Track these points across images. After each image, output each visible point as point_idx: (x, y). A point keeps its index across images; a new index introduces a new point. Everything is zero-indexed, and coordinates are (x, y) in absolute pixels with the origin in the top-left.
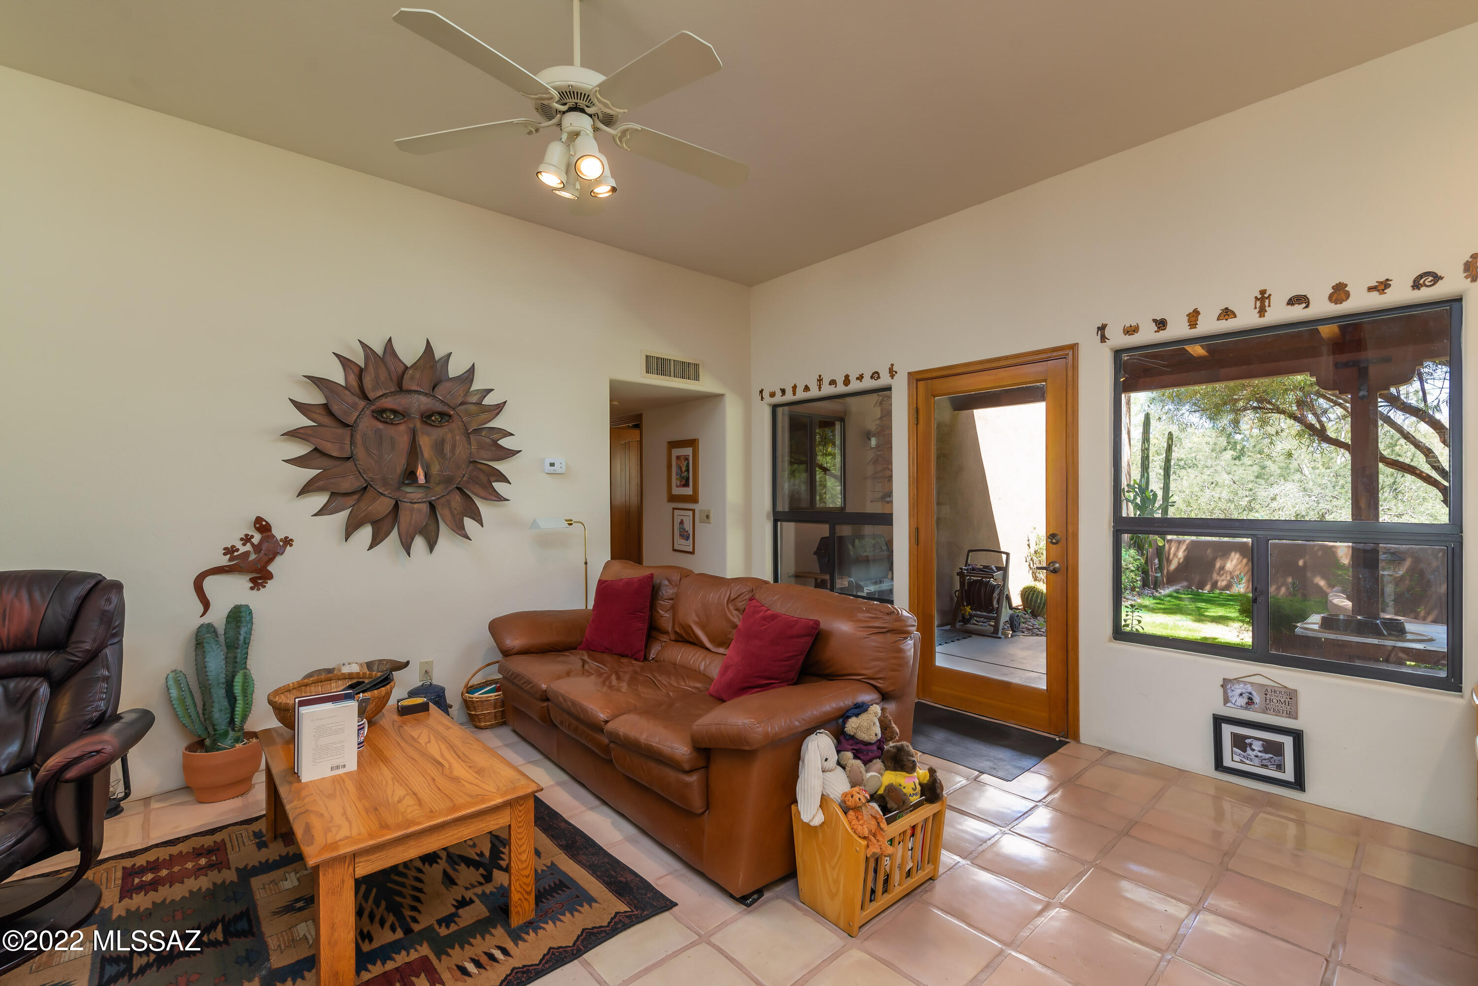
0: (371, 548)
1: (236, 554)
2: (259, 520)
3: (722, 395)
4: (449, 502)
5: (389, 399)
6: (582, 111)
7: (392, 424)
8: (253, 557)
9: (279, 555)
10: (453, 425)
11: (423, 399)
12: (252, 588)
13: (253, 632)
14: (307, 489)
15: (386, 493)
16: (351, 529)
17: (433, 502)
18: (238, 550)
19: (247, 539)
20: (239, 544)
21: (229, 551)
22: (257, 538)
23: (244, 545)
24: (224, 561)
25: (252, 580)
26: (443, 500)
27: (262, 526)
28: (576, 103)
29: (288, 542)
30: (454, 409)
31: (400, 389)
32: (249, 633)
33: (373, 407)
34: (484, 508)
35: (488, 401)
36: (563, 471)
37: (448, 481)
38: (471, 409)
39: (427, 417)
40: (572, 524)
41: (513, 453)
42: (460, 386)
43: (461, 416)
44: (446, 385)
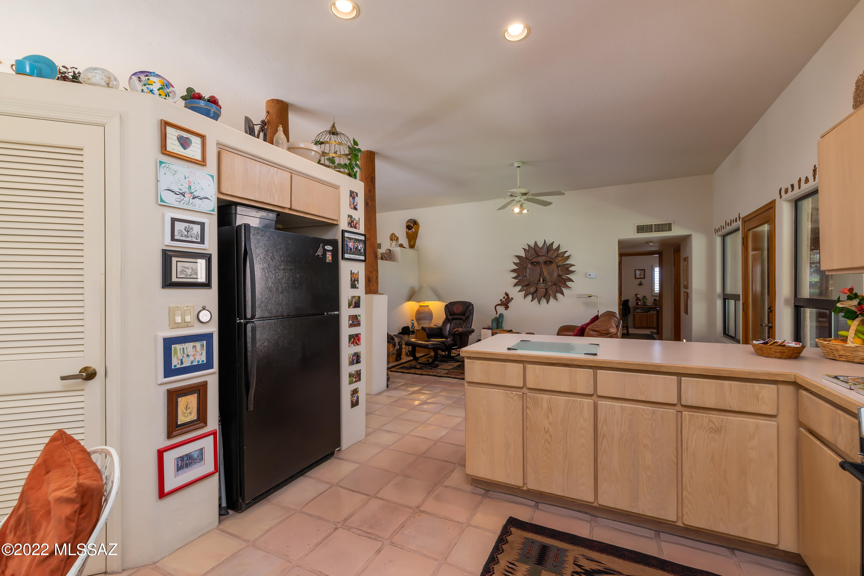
0: (531, 302)
2: (506, 293)
3: (691, 235)
4: (552, 288)
5: (535, 259)
7: (535, 266)
8: (505, 302)
9: (510, 302)
10: (553, 265)
11: (544, 258)
12: (505, 310)
13: (503, 321)
14: (516, 285)
15: (534, 286)
16: (525, 296)
17: (547, 289)
18: (502, 300)
19: (504, 298)
20: (503, 299)
21: (501, 300)
22: (506, 297)
23: (504, 299)
24: (500, 302)
25: (505, 308)
26: (550, 288)
27: (507, 295)
29: (512, 299)
30: (553, 259)
31: (538, 256)
32: (503, 320)
33: (531, 262)
34: (564, 290)
35: (566, 255)
36: (594, 277)
37: (551, 282)
38: (560, 259)
39: (545, 263)
40: (591, 297)
41: (573, 272)
42: (555, 252)
43: (556, 261)
44: (551, 252)
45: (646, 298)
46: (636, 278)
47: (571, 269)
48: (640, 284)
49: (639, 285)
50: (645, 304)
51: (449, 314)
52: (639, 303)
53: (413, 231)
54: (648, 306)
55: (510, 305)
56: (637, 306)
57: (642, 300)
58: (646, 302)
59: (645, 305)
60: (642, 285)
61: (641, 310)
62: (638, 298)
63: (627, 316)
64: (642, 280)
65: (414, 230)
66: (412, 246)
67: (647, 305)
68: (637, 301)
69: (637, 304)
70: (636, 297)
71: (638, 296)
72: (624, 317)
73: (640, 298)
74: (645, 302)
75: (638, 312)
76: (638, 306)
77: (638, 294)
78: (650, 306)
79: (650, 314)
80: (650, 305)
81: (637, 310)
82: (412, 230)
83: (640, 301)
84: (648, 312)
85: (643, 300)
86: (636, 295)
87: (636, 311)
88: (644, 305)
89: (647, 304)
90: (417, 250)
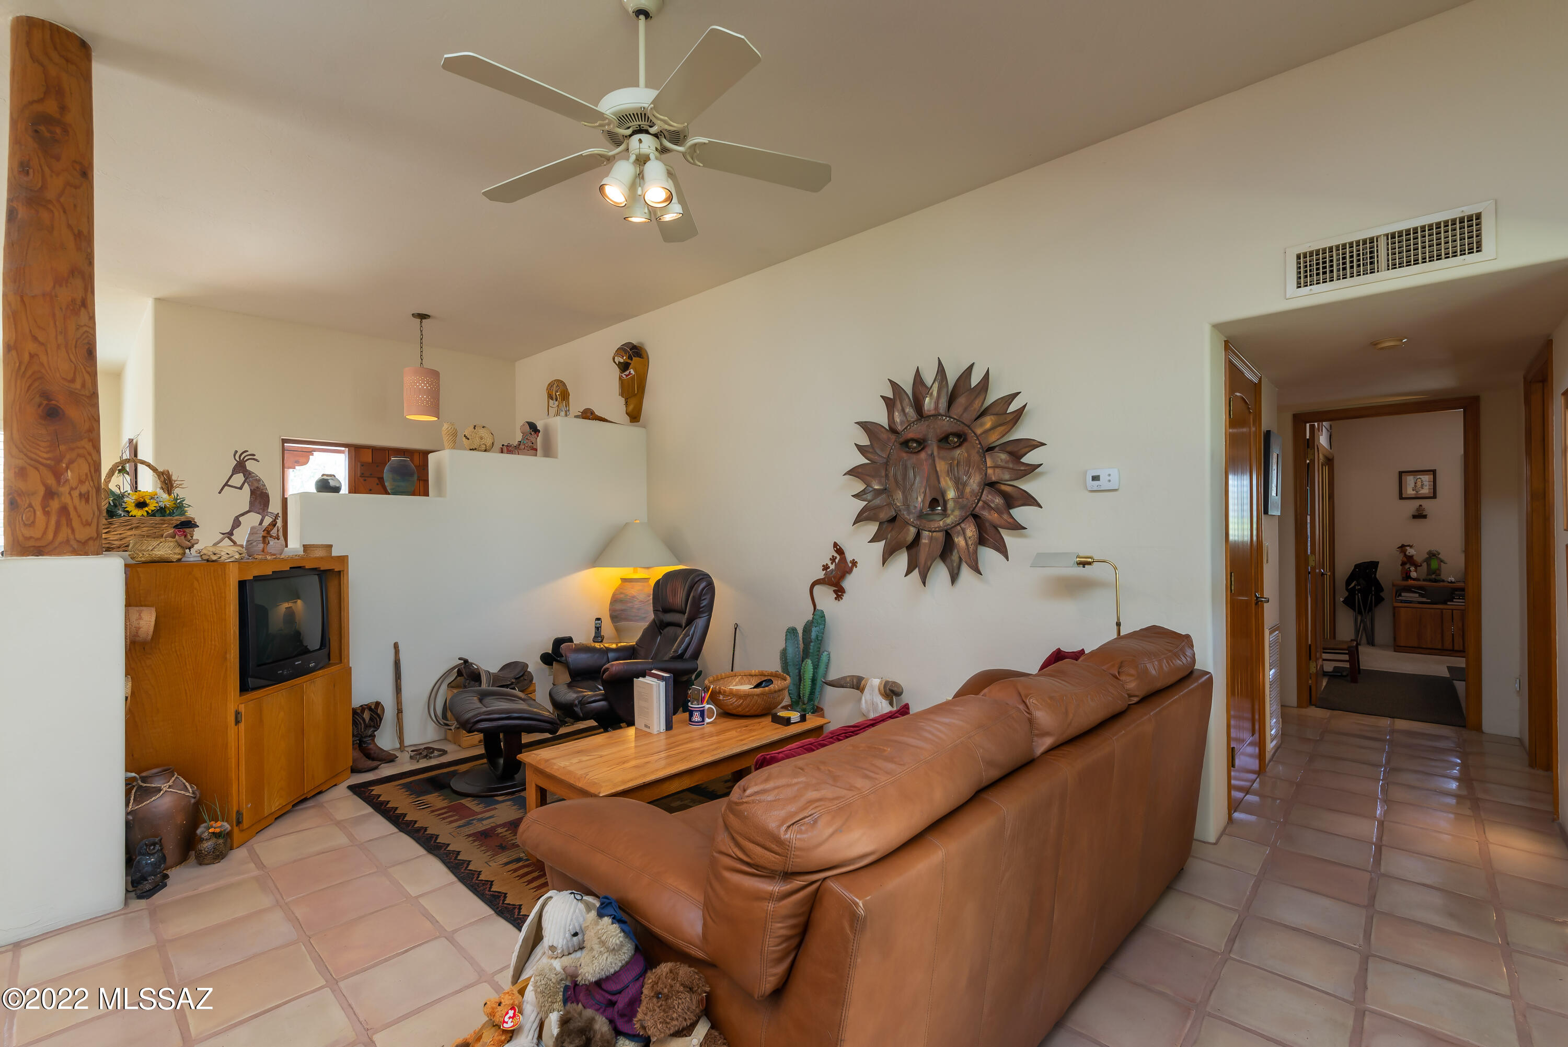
0: (904, 574)
1: (828, 570)
2: (835, 545)
4: (964, 531)
5: (914, 428)
6: (647, 132)
7: (915, 452)
8: (835, 573)
9: (847, 575)
10: (968, 445)
11: (941, 422)
12: (835, 599)
14: (862, 519)
15: (912, 521)
16: (890, 555)
17: (949, 531)
18: (828, 567)
19: (833, 559)
21: (825, 568)
22: (837, 558)
23: (832, 564)
25: (835, 592)
26: (959, 528)
27: (839, 551)
28: (640, 125)
29: (853, 564)
30: (969, 426)
31: (923, 417)
33: (903, 441)
34: (1008, 538)
35: (1011, 409)
36: (1116, 486)
37: (962, 507)
38: (988, 422)
39: (944, 440)
40: (1089, 563)
41: (1032, 468)
42: (976, 397)
43: (979, 431)
44: (962, 400)
45: (1437, 558)
46: (1401, 497)
47: (1030, 458)
48: (1420, 515)
49: (1414, 517)
50: (1434, 576)
51: (661, 610)
52: (1414, 574)
53: (630, 373)
54: (1445, 584)
55: (847, 583)
56: (1405, 583)
57: (1425, 565)
58: (1439, 569)
59: (1436, 581)
60: (1425, 517)
61: (1421, 595)
62: (1411, 557)
63: (1370, 610)
64: (1426, 504)
65: (632, 372)
66: (635, 416)
67: (1443, 581)
68: (1407, 566)
69: (1407, 576)
70: (1402, 555)
71: (1410, 551)
72: (1360, 613)
73: (1419, 559)
74: (1437, 572)
75: (1411, 602)
76: (1411, 582)
77: (1411, 546)
78: (1451, 582)
79: (1452, 610)
80: (1453, 580)
81: (1403, 594)
82: (627, 373)
83: (1416, 566)
84: (1445, 603)
85: (1429, 565)
86: (1402, 548)
87: (1400, 598)
88: (1430, 580)
89: (1443, 577)
90: (644, 427)
